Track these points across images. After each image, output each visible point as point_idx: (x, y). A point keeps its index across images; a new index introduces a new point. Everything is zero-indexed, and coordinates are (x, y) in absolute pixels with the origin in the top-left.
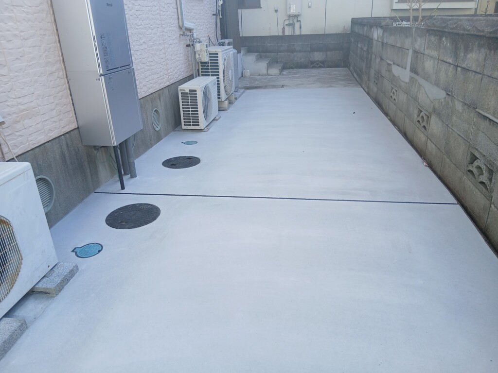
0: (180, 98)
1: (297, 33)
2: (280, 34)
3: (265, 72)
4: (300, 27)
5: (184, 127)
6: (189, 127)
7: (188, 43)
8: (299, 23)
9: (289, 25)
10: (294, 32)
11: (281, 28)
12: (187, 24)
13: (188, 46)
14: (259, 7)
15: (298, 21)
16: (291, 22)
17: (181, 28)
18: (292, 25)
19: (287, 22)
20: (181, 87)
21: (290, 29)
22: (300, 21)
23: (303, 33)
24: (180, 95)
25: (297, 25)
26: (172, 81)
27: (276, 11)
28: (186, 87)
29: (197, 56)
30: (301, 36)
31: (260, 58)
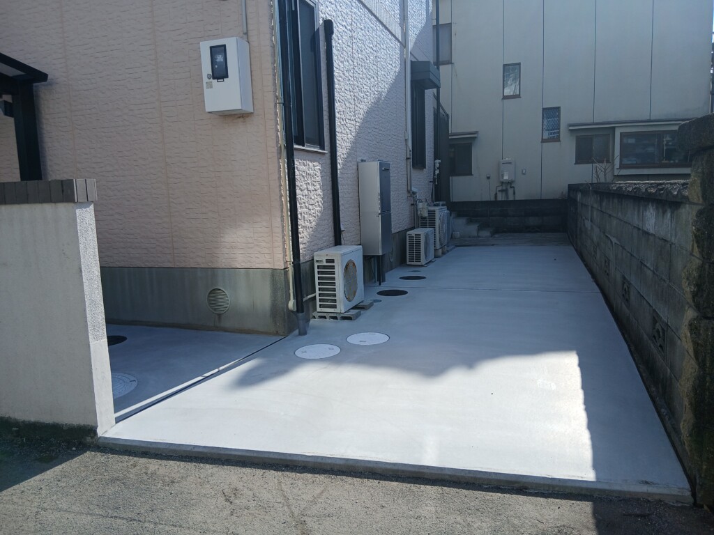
0: (408, 240)
1: (511, 198)
2: (493, 199)
3: (475, 234)
4: (514, 193)
5: (408, 263)
6: (413, 263)
7: (412, 203)
8: (512, 189)
9: (502, 191)
10: (508, 197)
11: (493, 194)
12: (414, 189)
13: (412, 205)
14: (471, 174)
15: (511, 187)
16: (504, 188)
17: (408, 192)
18: (505, 191)
19: (500, 188)
20: (408, 233)
21: (503, 195)
22: (514, 187)
23: (516, 199)
24: (408, 238)
25: (511, 191)
26: (401, 229)
27: (488, 178)
28: (413, 233)
29: (419, 213)
30: (515, 202)
31: (470, 222)
